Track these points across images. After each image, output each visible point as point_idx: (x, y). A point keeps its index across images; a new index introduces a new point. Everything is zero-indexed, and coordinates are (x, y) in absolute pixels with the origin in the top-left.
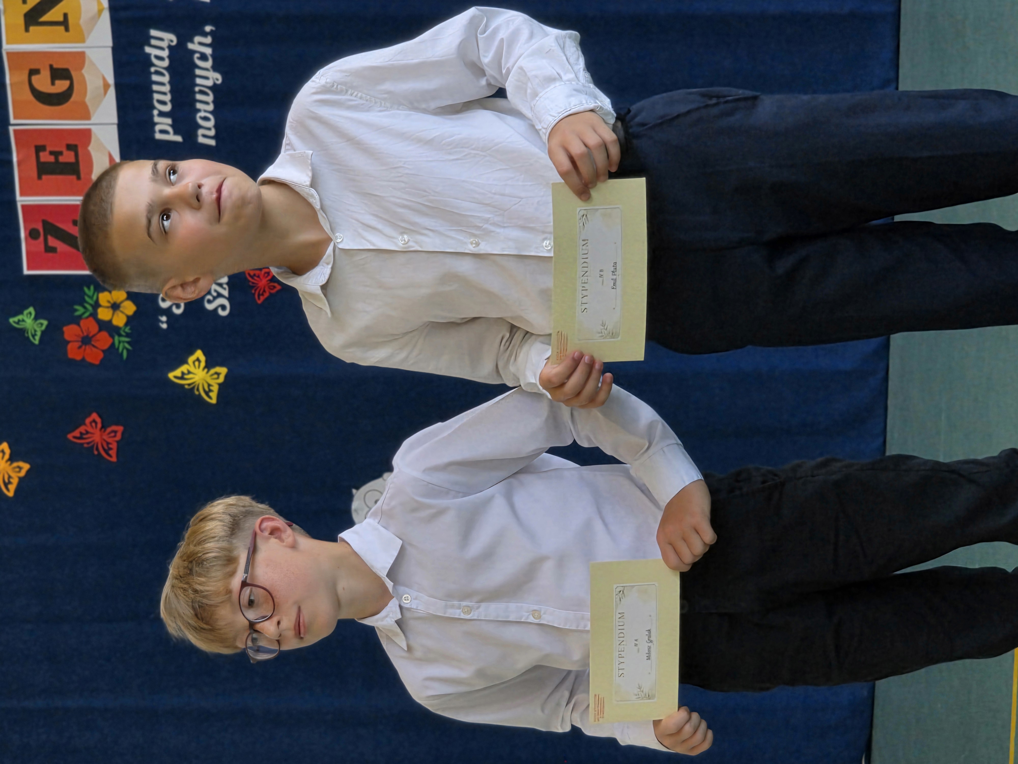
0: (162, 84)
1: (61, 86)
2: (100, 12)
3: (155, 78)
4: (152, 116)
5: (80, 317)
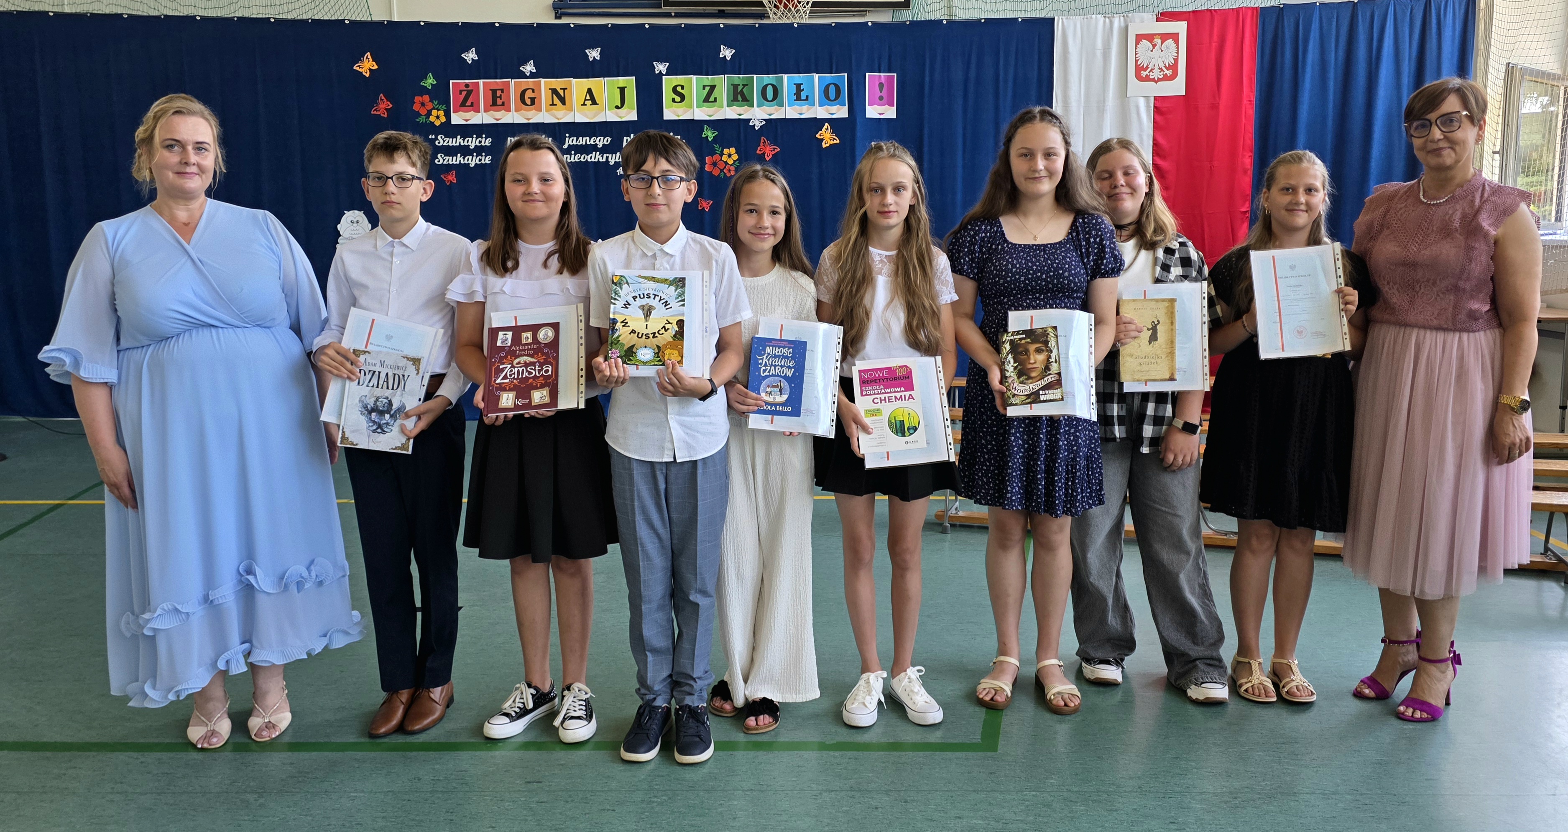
1: (528, 102)
2: (558, 119)
5: (433, 103)
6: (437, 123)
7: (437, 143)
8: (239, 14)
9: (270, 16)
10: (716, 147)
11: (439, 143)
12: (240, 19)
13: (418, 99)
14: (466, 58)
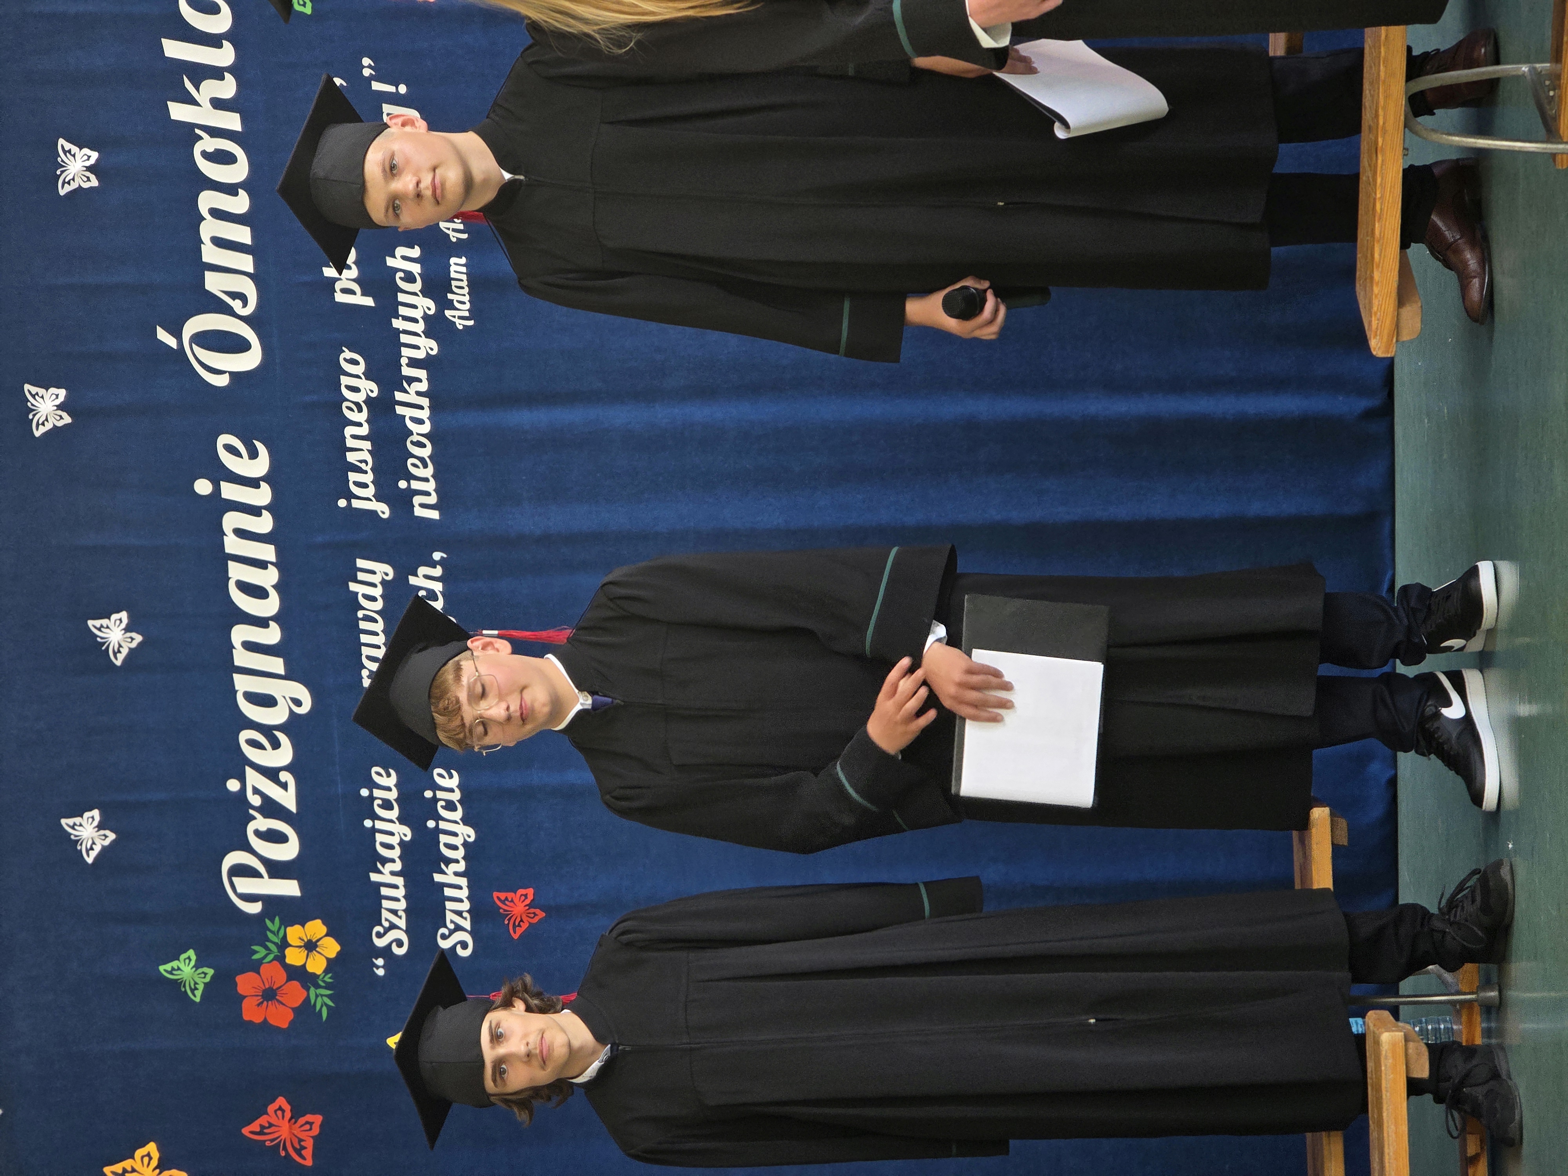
0: (374, 634)
3: (363, 625)
5: (260, 962)
6: (331, 948)
7: (400, 952)
11: (400, 944)
13: (251, 1012)
14: (97, 849)
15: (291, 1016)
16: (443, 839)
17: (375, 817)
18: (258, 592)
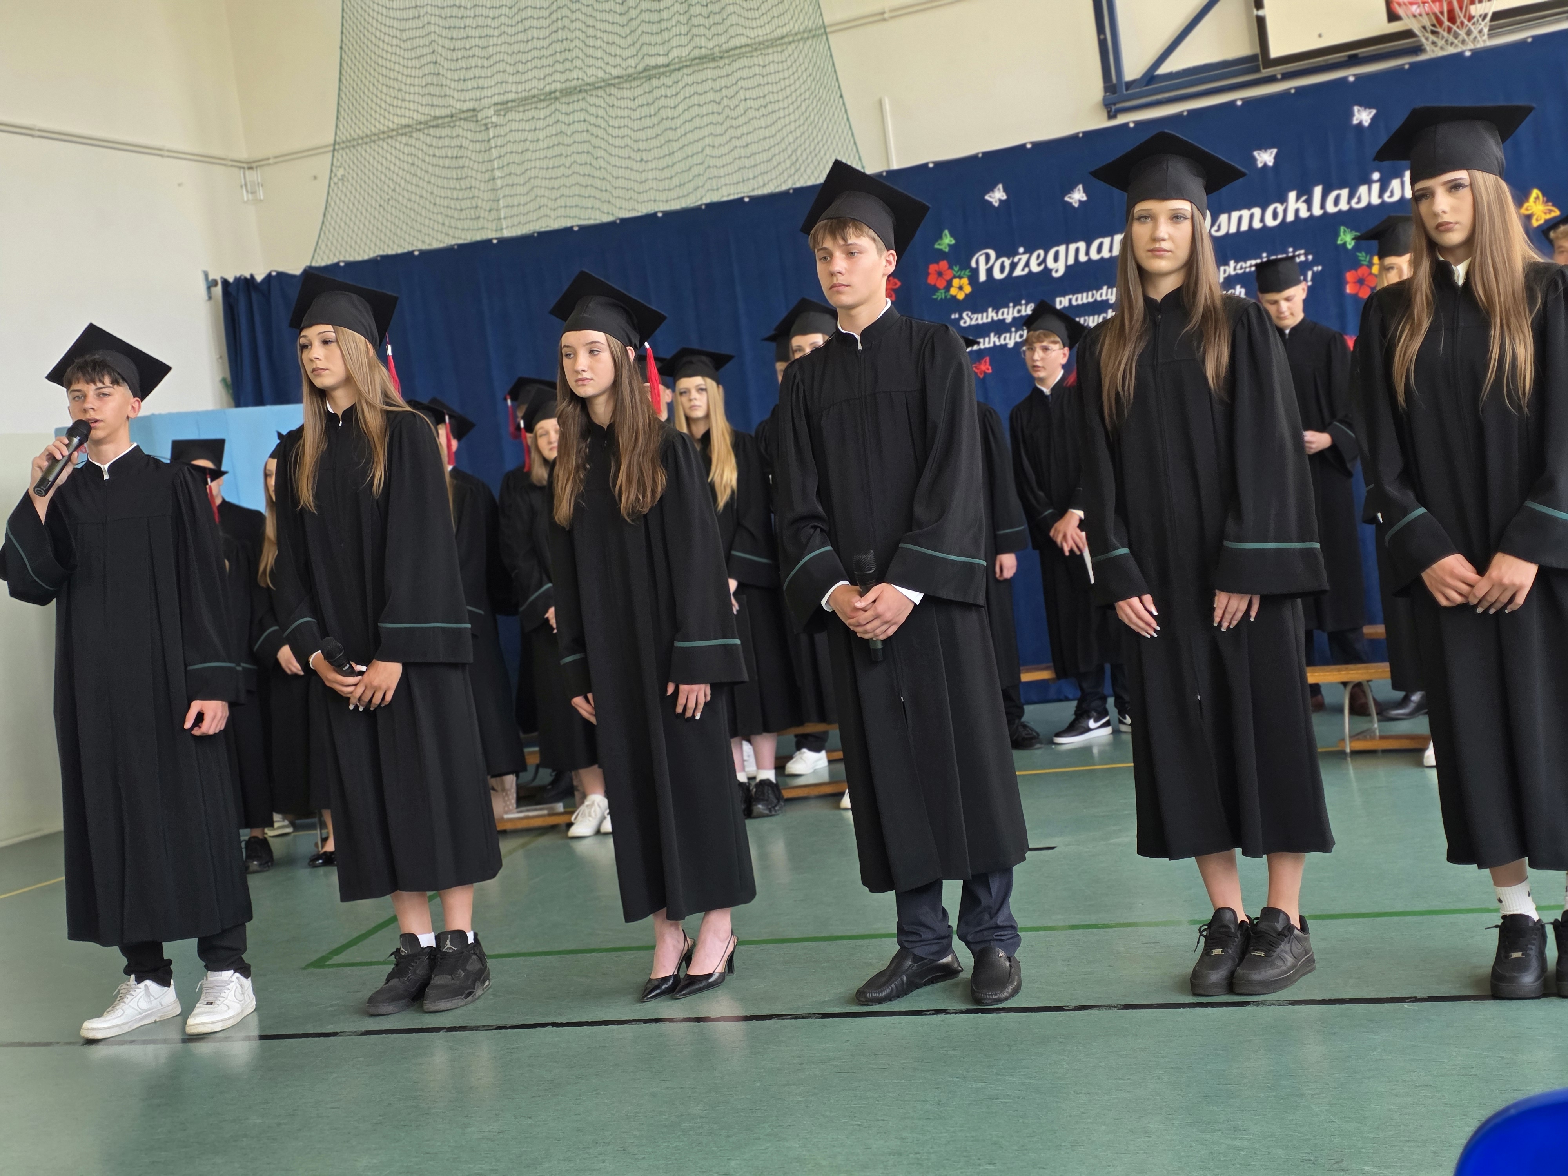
0: (1087, 298)
3: (1090, 294)
4: (1068, 294)
5: (952, 269)
6: (961, 296)
7: (962, 323)
8: (707, 200)
9: (742, 195)
10: (1361, 256)
11: (965, 323)
12: (711, 206)
13: (933, 268)
14: (991, 200)
15: (933, 283)
16: (1008, 335)
17: (1014, 307)
18: (1099, 250)
